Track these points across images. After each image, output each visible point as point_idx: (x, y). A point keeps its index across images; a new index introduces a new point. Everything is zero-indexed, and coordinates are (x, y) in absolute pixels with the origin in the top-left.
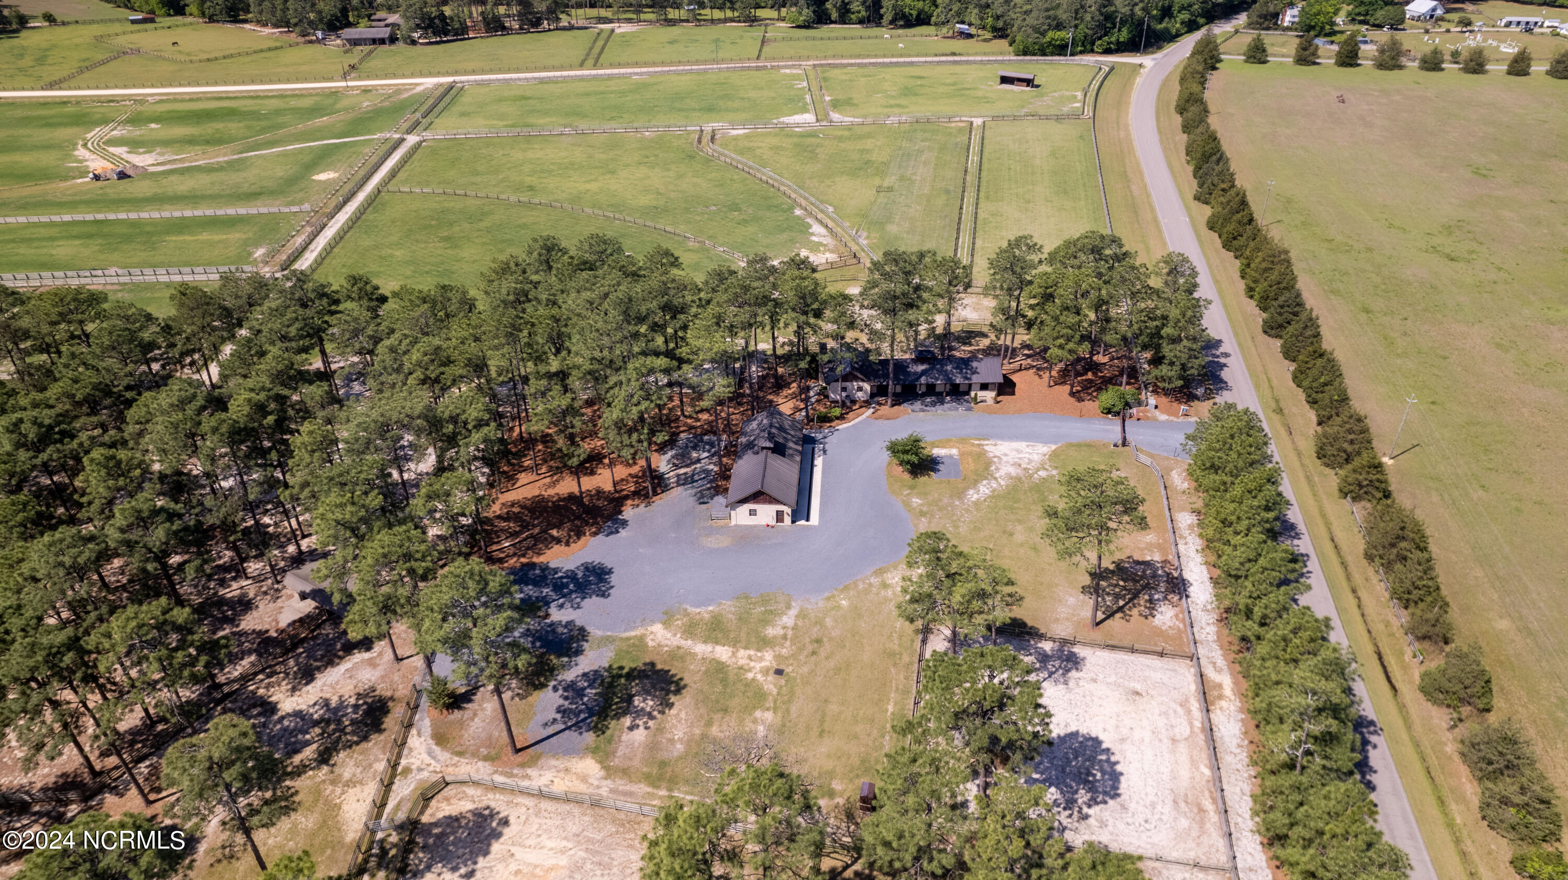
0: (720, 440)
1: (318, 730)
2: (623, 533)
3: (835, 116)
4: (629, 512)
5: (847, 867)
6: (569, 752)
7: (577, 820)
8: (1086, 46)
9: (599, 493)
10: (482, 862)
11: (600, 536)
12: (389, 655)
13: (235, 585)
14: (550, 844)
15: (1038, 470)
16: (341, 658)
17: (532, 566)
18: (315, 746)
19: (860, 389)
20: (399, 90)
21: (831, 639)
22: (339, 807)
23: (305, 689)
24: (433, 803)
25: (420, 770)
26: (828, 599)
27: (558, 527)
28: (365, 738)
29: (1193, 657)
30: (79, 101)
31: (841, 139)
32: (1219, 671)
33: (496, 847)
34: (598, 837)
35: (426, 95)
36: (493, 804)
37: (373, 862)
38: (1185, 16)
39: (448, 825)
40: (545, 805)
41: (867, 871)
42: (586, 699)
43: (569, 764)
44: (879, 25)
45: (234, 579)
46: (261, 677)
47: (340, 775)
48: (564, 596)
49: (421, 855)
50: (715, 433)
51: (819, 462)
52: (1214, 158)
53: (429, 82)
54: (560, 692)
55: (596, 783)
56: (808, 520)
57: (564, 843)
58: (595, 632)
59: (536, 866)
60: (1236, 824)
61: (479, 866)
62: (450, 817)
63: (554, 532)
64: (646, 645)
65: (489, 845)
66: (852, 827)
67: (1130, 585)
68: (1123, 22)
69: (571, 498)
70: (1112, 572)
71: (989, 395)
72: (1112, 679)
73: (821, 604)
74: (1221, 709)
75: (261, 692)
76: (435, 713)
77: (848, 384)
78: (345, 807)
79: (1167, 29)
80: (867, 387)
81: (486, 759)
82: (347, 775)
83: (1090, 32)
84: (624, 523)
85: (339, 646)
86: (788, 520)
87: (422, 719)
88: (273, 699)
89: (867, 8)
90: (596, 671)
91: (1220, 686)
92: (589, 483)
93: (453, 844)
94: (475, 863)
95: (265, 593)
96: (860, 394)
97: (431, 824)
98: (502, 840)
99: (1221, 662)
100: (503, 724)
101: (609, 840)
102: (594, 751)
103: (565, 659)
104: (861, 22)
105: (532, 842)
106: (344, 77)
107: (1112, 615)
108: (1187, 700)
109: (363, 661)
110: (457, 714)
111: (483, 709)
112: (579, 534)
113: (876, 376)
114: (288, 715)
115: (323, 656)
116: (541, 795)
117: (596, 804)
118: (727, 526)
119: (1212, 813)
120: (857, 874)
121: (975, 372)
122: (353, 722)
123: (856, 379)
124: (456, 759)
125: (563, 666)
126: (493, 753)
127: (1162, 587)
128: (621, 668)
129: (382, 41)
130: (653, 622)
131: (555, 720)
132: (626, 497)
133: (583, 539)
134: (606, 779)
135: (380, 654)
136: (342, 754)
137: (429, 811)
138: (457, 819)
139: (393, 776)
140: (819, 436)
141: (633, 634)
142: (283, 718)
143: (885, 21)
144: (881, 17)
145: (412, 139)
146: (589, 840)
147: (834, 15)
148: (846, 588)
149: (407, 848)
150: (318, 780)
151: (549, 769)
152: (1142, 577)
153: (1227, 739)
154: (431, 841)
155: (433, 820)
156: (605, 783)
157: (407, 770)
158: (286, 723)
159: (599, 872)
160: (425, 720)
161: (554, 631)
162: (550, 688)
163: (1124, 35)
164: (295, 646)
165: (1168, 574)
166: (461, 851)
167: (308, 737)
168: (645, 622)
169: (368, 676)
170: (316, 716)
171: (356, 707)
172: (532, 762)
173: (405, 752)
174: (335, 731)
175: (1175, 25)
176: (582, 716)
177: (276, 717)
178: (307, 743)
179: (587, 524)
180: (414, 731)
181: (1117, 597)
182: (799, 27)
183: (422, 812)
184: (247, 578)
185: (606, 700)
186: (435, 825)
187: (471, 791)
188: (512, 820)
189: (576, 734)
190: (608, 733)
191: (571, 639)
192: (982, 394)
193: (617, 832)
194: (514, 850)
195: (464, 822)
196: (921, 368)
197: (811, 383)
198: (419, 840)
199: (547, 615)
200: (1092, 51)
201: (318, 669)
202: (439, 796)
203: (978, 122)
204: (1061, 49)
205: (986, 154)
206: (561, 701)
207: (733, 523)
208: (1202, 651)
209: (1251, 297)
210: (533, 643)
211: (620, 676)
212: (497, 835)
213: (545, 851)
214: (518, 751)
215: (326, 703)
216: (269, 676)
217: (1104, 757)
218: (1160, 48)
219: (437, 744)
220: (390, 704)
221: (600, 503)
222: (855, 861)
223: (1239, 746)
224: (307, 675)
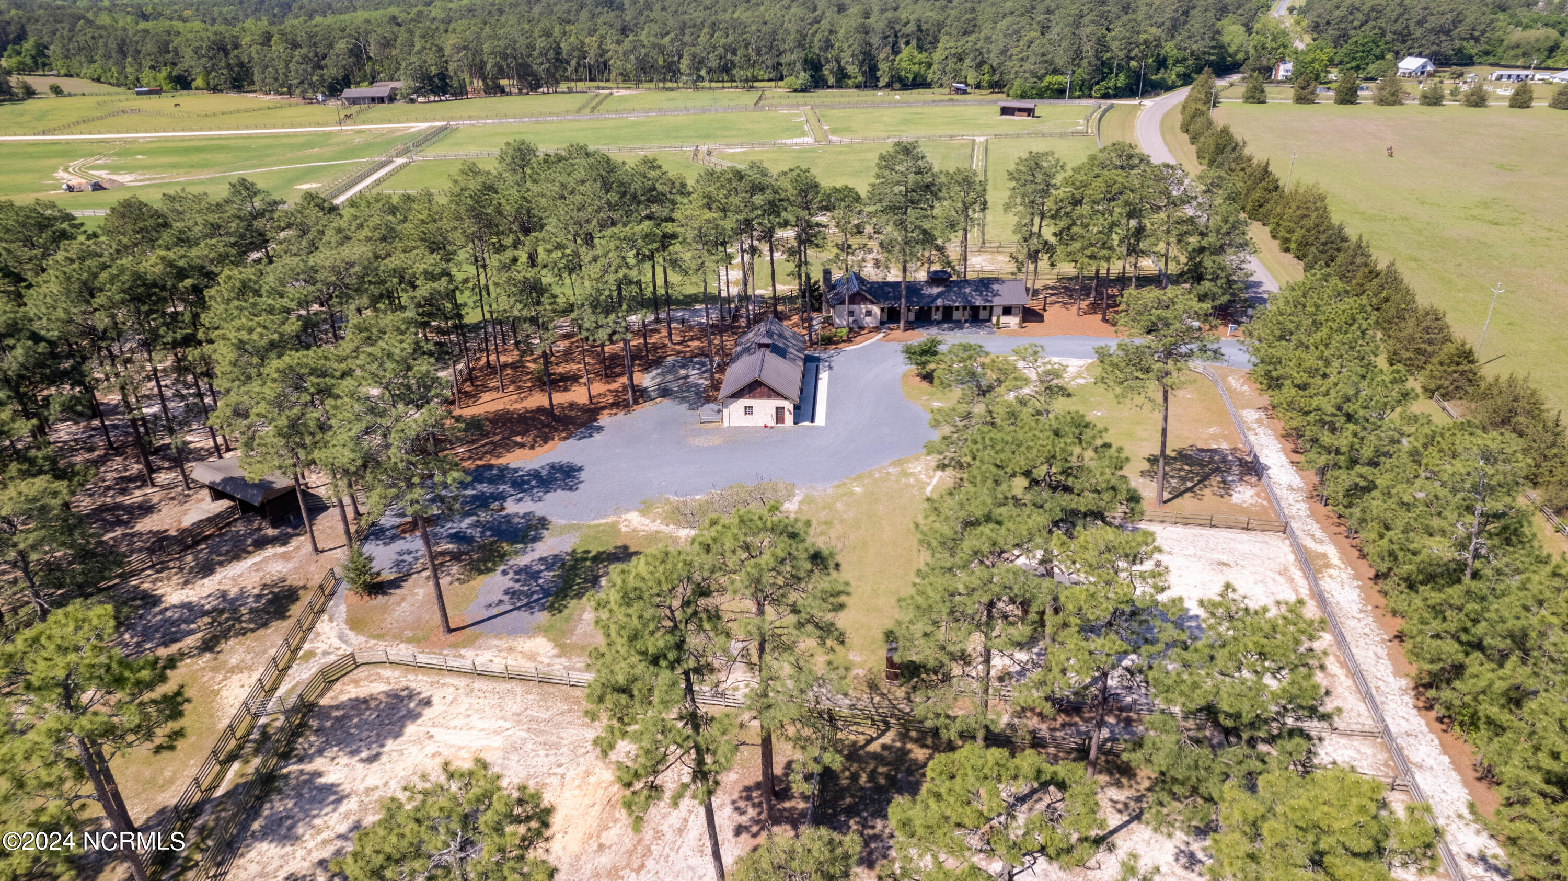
0: (712, 361)
1: (207, 620)
2: (597, 437)
3: (834, 138)
4: (604, 419)
5: (871, 740)
6: (515, 632)
7: (518, 699)
8: (1084, 90)
9: (572, 406)
10: (390, 745)
11: (571, 440)
12: (309, 547)
13: (137, 493)
14: (480, 724)
15: (1075, 378)
16: (249, 553)
17: (491, 467)
18: (199, 635)
19: (869, 313)
20: (392, 131)
21: (842, 521)
22: (216, 693)
23: (200, 582)
24: (338, 686)
25: (325, 653)
26: (838, 486)
27: (522, 434)
28: (265, 625)
29: (1285, 529)
30: (68, 143)
31: (840, 153)
32: (1321, 542)
33: (411, 729)
34: (545, 715)
35: (420, 132)
36: (413, 685)
37: (249, 748)
38: (1180, 69)
39: (352, 708)
40: (479, 684)
41: (898, 744)
42: (541, 581)
43: (514, 644)
44: (876, 87)
45: (139, 487)
46: (149, 572)
47: (225, 662)
48: (524, 491)
49: (313, 738)
50: (707, 356)
51: (824, 377)
52: (1229, 148)
53: (424, 125)
54: (511, 575)
55: (546, 661)
56: (813, 421)
57: (501, 723)
58: (557, 520)
59: (460, 748)
60: (1377, 688)
61: (386, 749)
62: (357, 699)
63: (518, 439)
64: (619, 531)
65: (403, 726)
66: (877, 699)
67: (1197, 469)
68: (1120, 68)
69: (540, 410)
70: (1174, 459)
71: (1013, 321)
72: (1191, 551)
73: (829, 491)
74: (1330, 576)
75: (146, 586)
76: (355, 599)
77: (854, 307)
78: (224, 693)
79: (1163, 79)
80: (876, 310)
81: (409, 641)
82: (233, 661)
83: (1087, 77)
84: (600, 429)
85: (249, 541)
86: (789, 419)
87: (337, 605)
88: (158, 592)
89: (864, 73)
90: (556, 556)
91: (1324, 556)
92: (560, 398)
93: (357, 726)
94: (382, 746)
95: (173, 499)
96: (868, 319)
97: (331, 707)
98: (419, 721)
99: (1319, 534)
100: (436, 608)
101: (559, 719)
102: (545, 631)
103: (520, 546)
104: (857, 87)
105: (458, 722)
106: (340, 123)
107: (1181, 494)
108: (1286, 569)
109: (275, 555)
110: (381, 599)
111: (413, 594)
112: (546, 439)
113: (887, 298)
114: (175, 606)
115: (228, 552)
116: (477, 673)
117: (544, 681)
118: (718, 428)
119: (1343, 678)
120: (884, 747)
121: (996, 295)
122: (252, 611)
123: (864, 300)
124: (373, 642)
125: (516, 553)
126: (420, 634)
127: (1236, 470)
128: (588, 552)
129: (381, 100)
130: (628, 510)
131: (501, 602)
132: (604, 408)
133: (551, 443)
134: (559, 656)
135: (298, 548)
136: (231, 642)
137: (331, 694)
138: (365, 701)
139: (292, 660)
140: (823, 356)
141: (603, 521)
142: (166, 609)
143: (882, 83)
144: (878, 79)
145: (400, 161)
146: (532, 719)
147: (831, 80)
148: (859, 477)
149: (295, 732)
150: (196, 667)
151: (489, 648)
152: (1209, 463)
153: (1344, 605)
154: (328, 724)
155: (333, 703)
156: (558, 660)
157: (311, 654)
158: (169, 614)
159: (542, 753)
160: (340, 608)
161: (509, 522)
162: (498, 572)
163: (1122, 80)
164: (196, 543)
165: (1240, 460)
166: (365, 734)
167: (193, 626)
168: (617, 511)
169: (279, 568)
170: (207, 607)
171: (259, 597)
172: (469, 643)
173: (311, 636)
174: (227, 620)
175: (1171, 76)
176: (535, 597)
177: (157, 609)
178: (191, 632)
179: (556, 430)
180: (325, 617)
181: (1183, 479)
182: (795, 91)
183: (322, 695)
184: (153, 485)
185: (566, 582)
186: (337, 707)
187: (386, 672)
188: (435, 700)
189: (526, 614)
190: (566, 612)
191: (529, 527)
192: (1004, 319)
193: (570, 711)
194: (433, 731)
195: (373, 704)
196: (936, 290)
197: (815, 315)
198: (314, 723)
199: (502, 508)
200: (1090, 96)
201: (221, 564)
202: (346, 678)
203: (980, 139)
204: (1060, 93)
205: (990, 159)
206: (511, 584)
207: (726, 424)
208: (1294, 525)
209: (1287, 250)
210: (482, 533)
211: (586, 559)
212: (414, 716)
213: (475, 732)
214: (451, 631)
215: (223, 595)
216: (158, 572)
217: (1193, 624)
218: (1158, 95)
219: (351, 629)
220: (301, 592)
221: (573, 414)
222: (883, 733)
223: (1361, 611)
224: (206, 569)
